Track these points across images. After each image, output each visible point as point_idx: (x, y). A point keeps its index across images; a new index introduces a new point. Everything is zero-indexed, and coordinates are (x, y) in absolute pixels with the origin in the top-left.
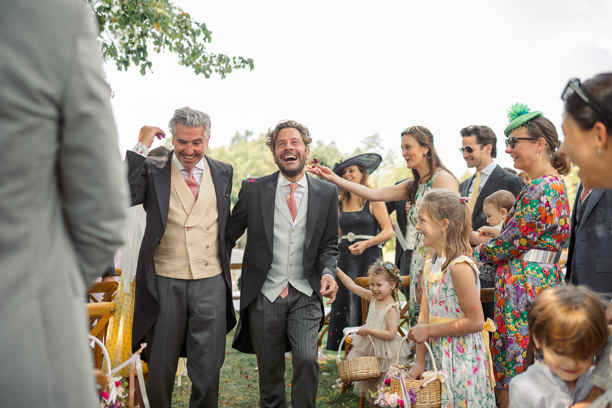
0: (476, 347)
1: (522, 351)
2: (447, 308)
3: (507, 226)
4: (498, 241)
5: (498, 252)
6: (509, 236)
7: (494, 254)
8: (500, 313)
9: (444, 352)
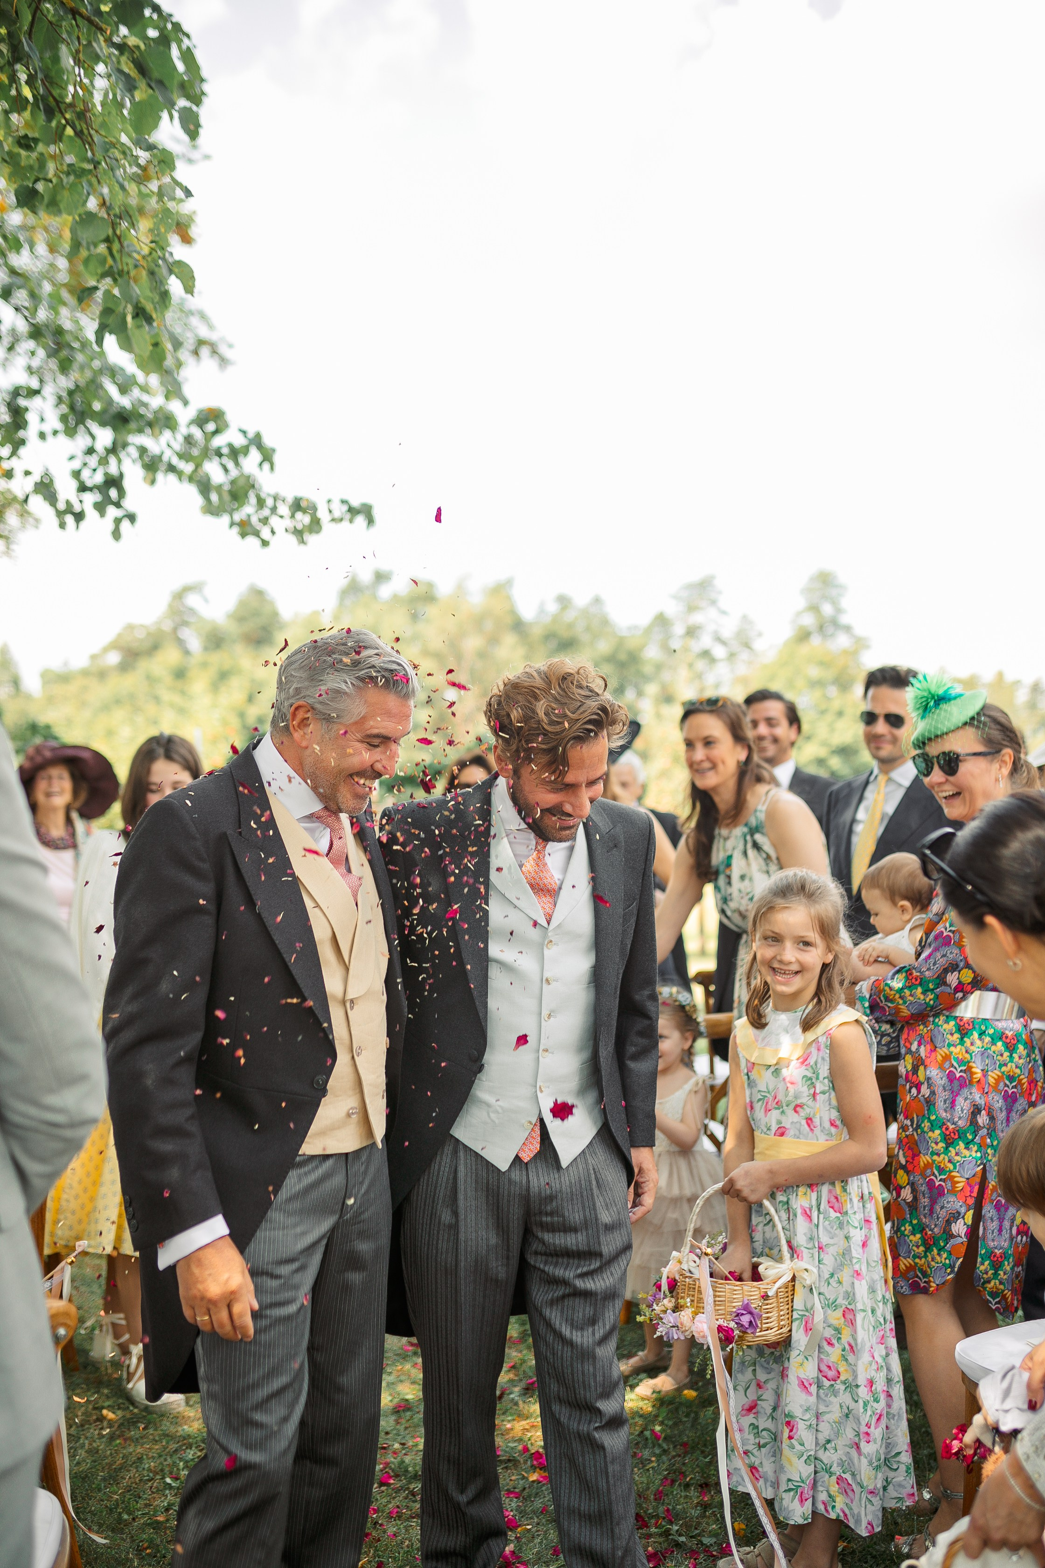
0: (862, 1198)
1: (963, 1210)
2: (809, 1120)
3: (929, 941)
4: (911, 974)
5: (911, 998)
6: (934, 964)
7: (901, 1002)
8: (911, 1130)
9: (799, 1211)
